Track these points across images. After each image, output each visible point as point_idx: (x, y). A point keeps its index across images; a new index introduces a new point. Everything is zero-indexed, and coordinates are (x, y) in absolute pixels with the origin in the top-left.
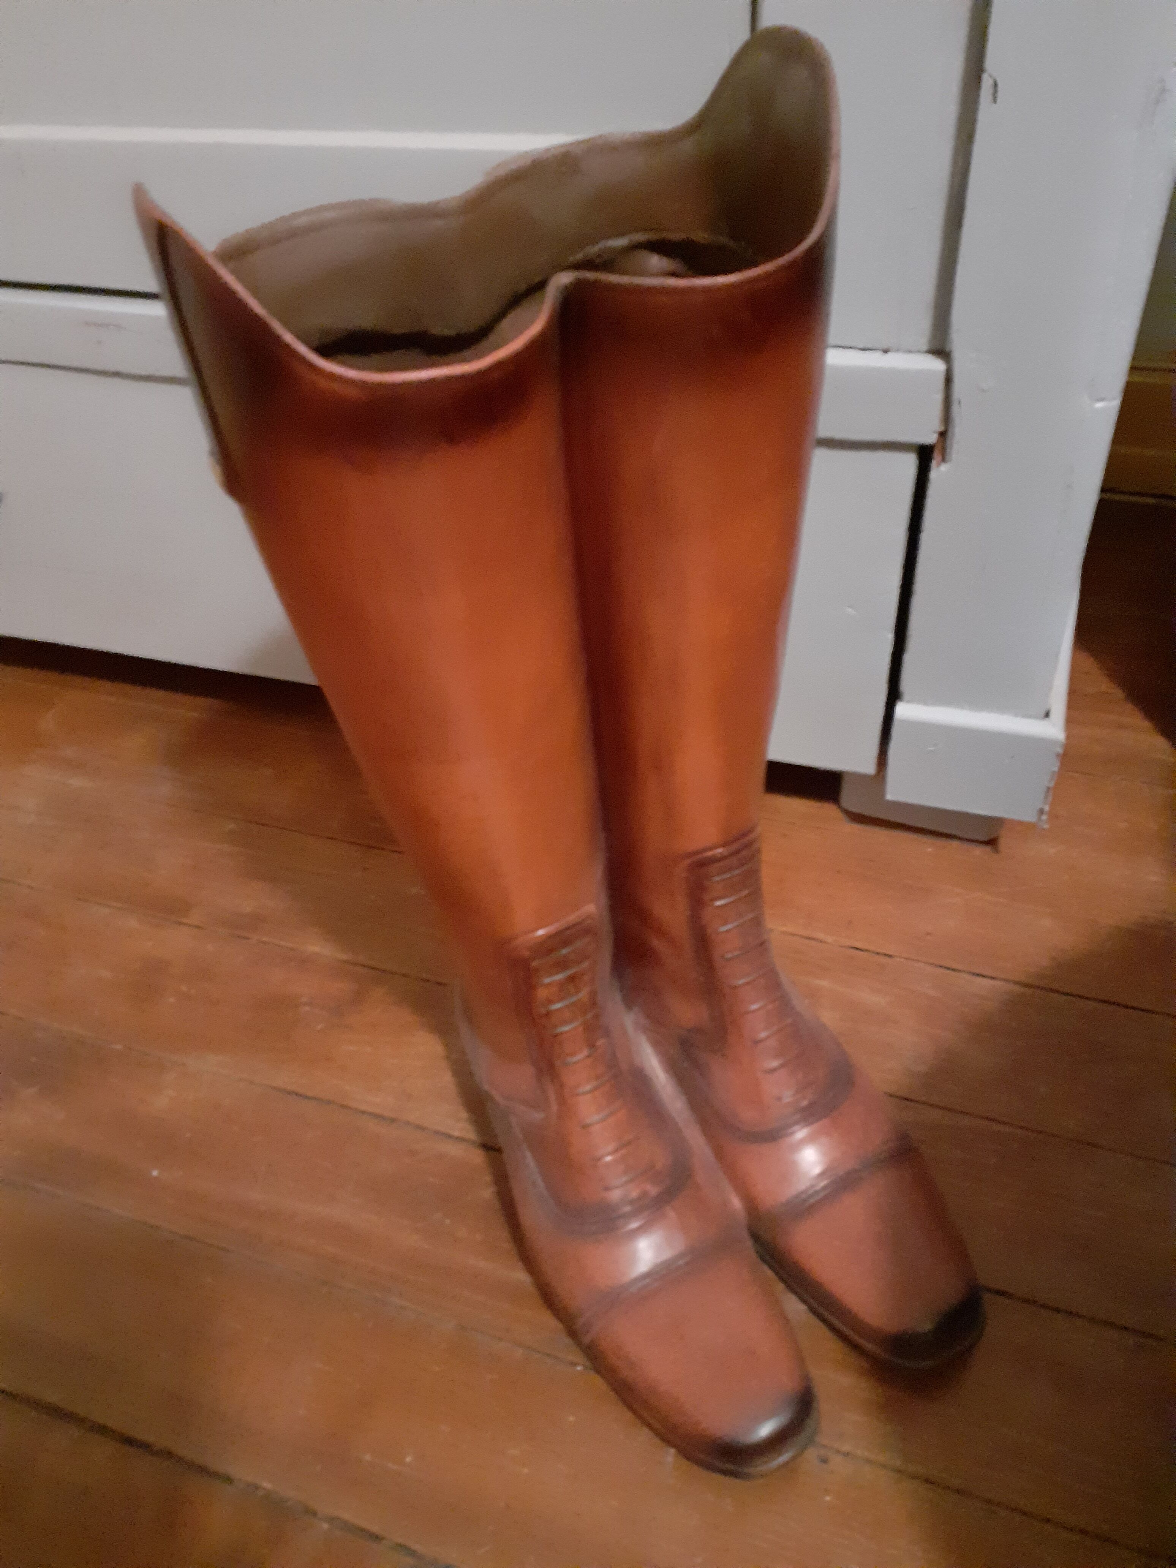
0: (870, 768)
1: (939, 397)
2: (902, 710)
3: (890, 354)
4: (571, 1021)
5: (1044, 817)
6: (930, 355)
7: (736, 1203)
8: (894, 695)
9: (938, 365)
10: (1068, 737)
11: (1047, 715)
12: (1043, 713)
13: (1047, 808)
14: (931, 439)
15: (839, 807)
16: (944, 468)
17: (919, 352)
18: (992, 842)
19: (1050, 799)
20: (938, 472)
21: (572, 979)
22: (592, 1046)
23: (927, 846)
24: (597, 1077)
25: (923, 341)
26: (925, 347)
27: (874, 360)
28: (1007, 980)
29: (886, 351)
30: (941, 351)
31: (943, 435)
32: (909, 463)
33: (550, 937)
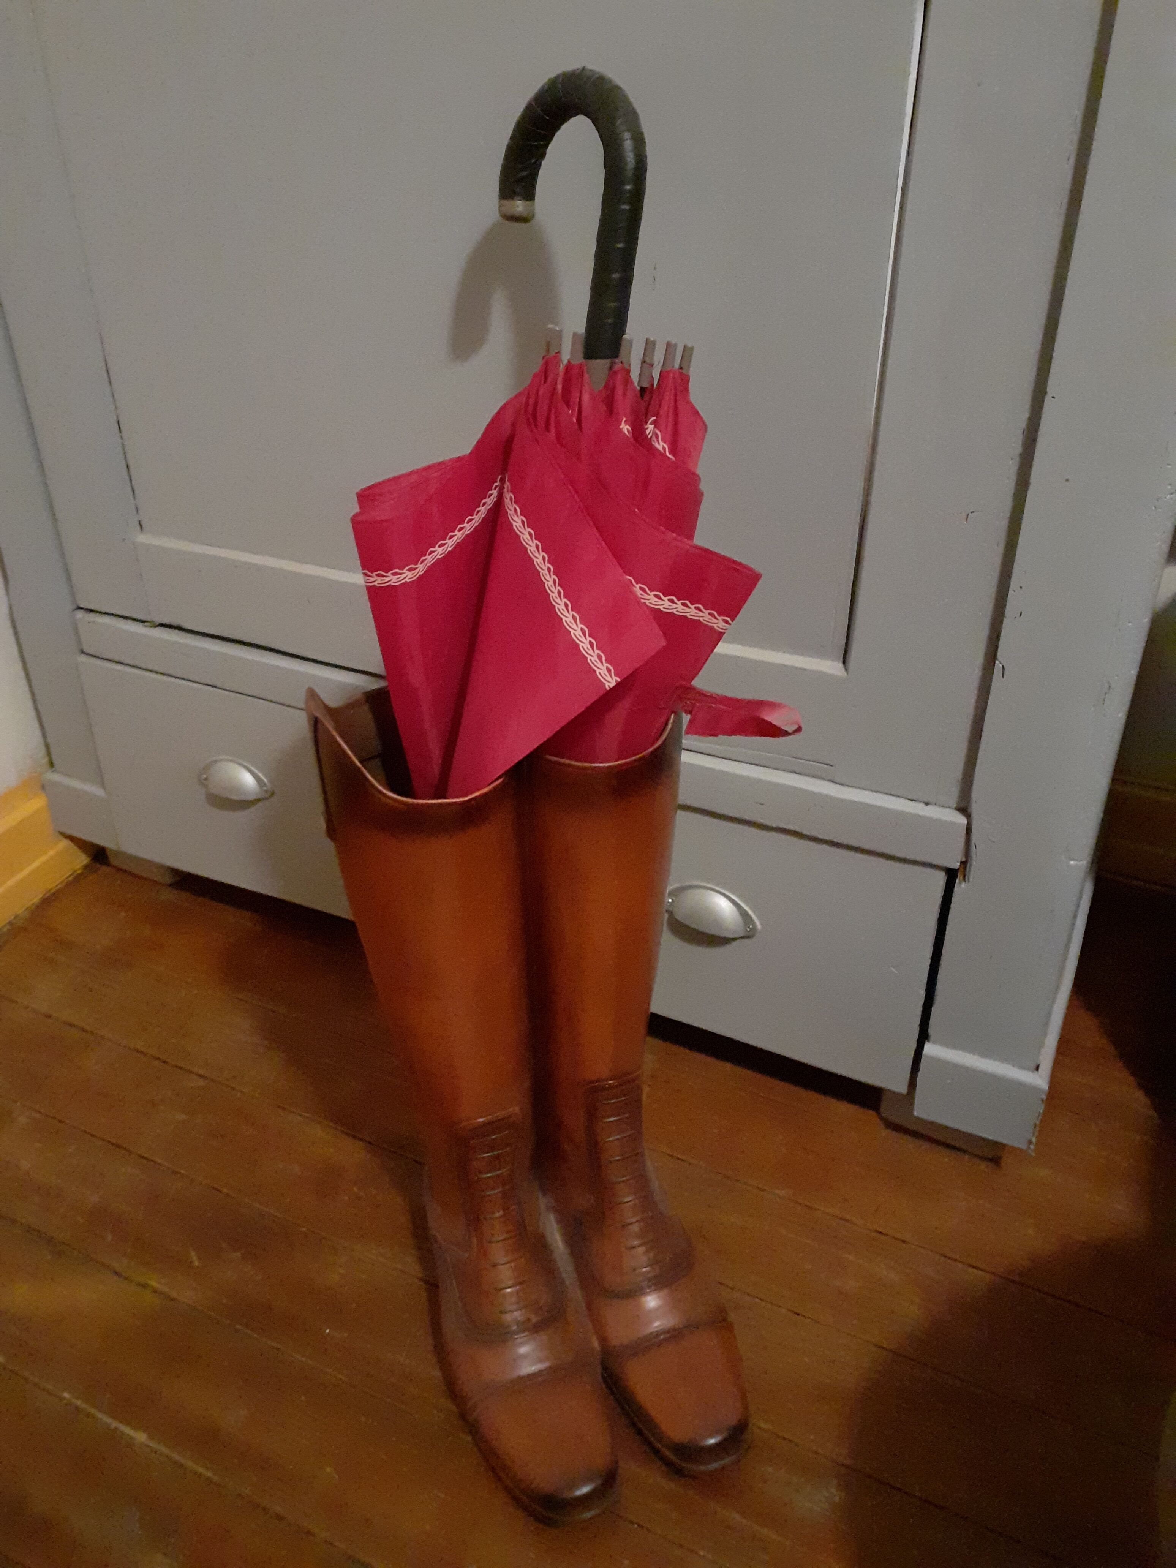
0: (901, 1088)
1: (962, 839)
2: (929, 1049)
3: (929, 807)
4: (493, 1189)
5: (1032, 1147)
6: (957, 811)
7: (596, 1344)
8: (923, 1036)
9: (963, 821)
10: (1050, 1088)
11: (1037, 1068)
12: (1034, 1066)
13: (1034, 1140)
14: (956, 865)
15: (878, 1113)
16: (963, 885)
17: (949, 807)
18: (995, 1161)
19: (1036, 1134)
20: (960, 887)
21: (497, 1157)
22: (506, 1209)
23: (945, 1158)
24: (508, 1232)
25: (953, 801)
26: (955, 806)
27: (918, 809)
28: (993, 1273)
29: (927, 804)
30: (964, 809)
31: (964, 864)
32: (941, 878)
33: (484, 1124)
